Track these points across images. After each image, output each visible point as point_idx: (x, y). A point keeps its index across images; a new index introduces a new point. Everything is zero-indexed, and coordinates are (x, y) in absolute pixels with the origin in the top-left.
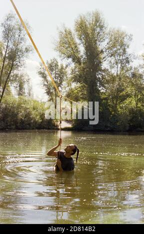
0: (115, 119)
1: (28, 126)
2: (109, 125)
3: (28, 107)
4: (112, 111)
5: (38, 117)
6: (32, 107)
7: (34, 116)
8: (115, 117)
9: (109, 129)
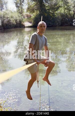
0: (53, 20)
1: (10, 27)
2: (51, 23)
3: (8, 17)
4: (52, 16)
5: (14, 22)
6: (11, 16)
7: (12, 21)
8: (54, 19)
9: (51, 25)
